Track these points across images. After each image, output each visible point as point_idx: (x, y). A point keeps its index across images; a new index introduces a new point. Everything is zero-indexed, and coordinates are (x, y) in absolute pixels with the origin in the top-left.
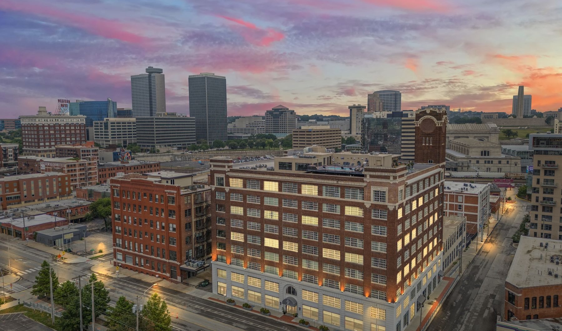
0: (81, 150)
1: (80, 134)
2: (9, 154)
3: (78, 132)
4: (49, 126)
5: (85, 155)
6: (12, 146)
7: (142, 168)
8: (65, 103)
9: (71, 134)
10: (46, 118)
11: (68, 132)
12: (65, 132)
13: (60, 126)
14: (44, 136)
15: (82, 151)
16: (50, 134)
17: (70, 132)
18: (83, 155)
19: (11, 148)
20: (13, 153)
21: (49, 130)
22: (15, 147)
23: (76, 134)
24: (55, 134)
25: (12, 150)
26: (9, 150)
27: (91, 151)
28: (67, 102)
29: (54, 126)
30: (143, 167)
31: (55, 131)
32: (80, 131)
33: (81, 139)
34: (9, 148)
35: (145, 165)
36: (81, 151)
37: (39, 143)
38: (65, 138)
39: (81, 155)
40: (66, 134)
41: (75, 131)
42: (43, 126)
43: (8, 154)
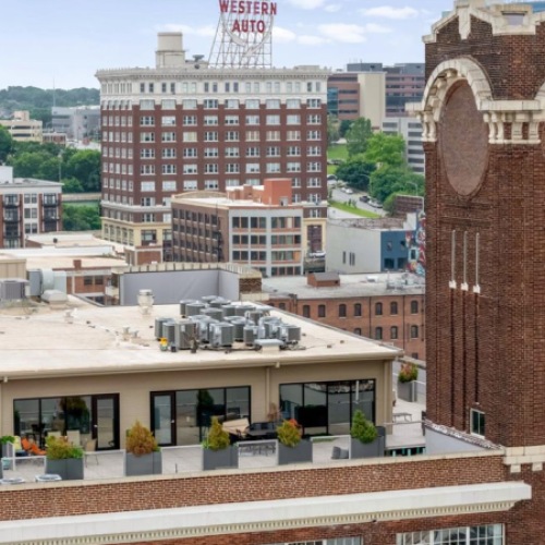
0: (232, 214)
1: (304, 145)
2: (26, 221)
3: (293, 136)
4: (179, 112)
5: (245, 239)
6: (38, 191)
7: (379, 312)
8: (251, 17)
9: (263, 145)
10: (169, 77)
11: (253, 137)
12: (242, 137)
13: (222, 111)
14: (159, 154)
15: (236, 220)
16: (180, 147)
17: (263, 137)
18: (236, 239)
19: (34, 201)
20: (42, 220)
21: (178, 130)
22: (50, 196)
23: (283, 146)
24: (200, 146)
25: (36, 205)
26: (26, 206)
27: (269, 223)
28: (264, 10)
29: (200, 112)
30: (386, 307)
31: (201, 131)
32: (304, 135)
33: (304, 167)
34: (27, 201)
35: (399, 301)
36: (231, 221)
37: (137, 180)
38: (242, 162)
39: (231, 240)
40: (243, 146)
41: (283, 136)
42: (158, 112)
43: (21, 221)
